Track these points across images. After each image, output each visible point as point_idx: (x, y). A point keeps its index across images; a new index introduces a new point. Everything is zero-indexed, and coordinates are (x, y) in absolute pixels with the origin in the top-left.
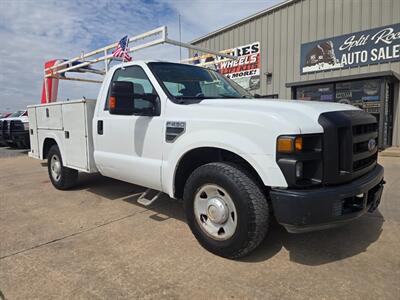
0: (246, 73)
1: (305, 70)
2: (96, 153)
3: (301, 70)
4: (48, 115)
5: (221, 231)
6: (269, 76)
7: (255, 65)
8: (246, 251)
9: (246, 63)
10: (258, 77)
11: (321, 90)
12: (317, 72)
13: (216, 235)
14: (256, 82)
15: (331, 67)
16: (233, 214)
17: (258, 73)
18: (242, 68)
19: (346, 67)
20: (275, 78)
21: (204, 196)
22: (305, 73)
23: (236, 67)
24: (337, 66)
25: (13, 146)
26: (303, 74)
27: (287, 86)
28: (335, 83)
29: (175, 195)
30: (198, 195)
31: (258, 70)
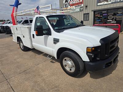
0: (79, 6)
1: (99, 4)
2: (33, 43)
3: (97, 4)
4: (17, 30)
5: (71, 70)
6: (86, 6)
7: (82, 3)
8: (78, 76)
9: (79, 2)
10: (82, 7)
11: (103, 12)
12: (102, 5)
13: (69, 71)
14: (82, 9)
15: (107, 3)
16: (74, 66)
17: (82, 6)
18: (77, 4)
19: (112, 3)
20: (88, 7)
21: (65, 60)
22: (98, 6)
23: (75, 4)
24: (109, 3)
25: (7, 34)
26: (97, 6)
27: (92, 11)
28: (108, 10)
29: (57, 58)
30: (64, 60)
31: (83, 4)
